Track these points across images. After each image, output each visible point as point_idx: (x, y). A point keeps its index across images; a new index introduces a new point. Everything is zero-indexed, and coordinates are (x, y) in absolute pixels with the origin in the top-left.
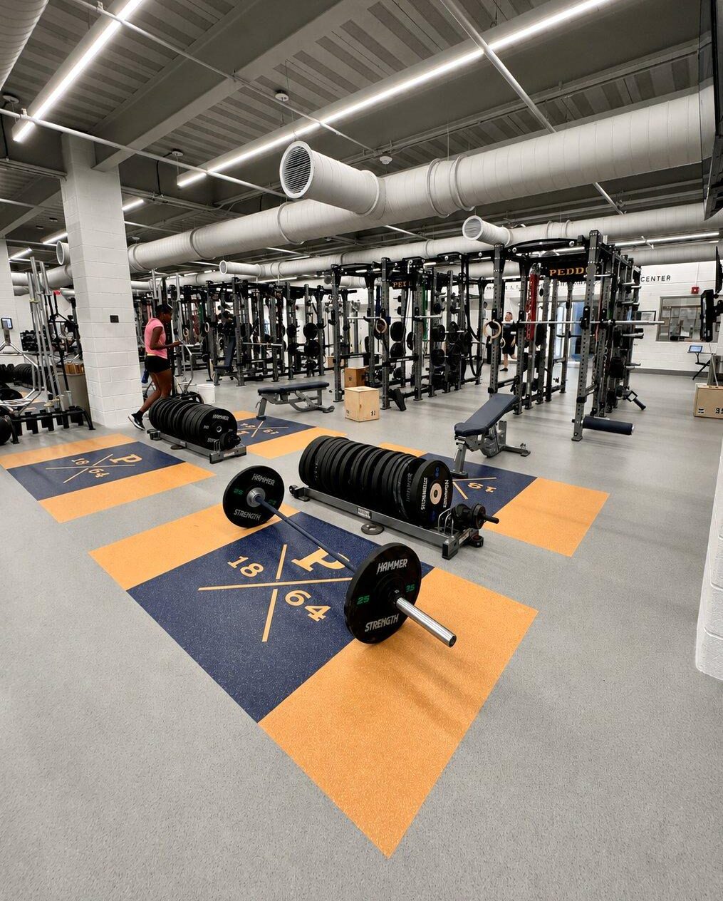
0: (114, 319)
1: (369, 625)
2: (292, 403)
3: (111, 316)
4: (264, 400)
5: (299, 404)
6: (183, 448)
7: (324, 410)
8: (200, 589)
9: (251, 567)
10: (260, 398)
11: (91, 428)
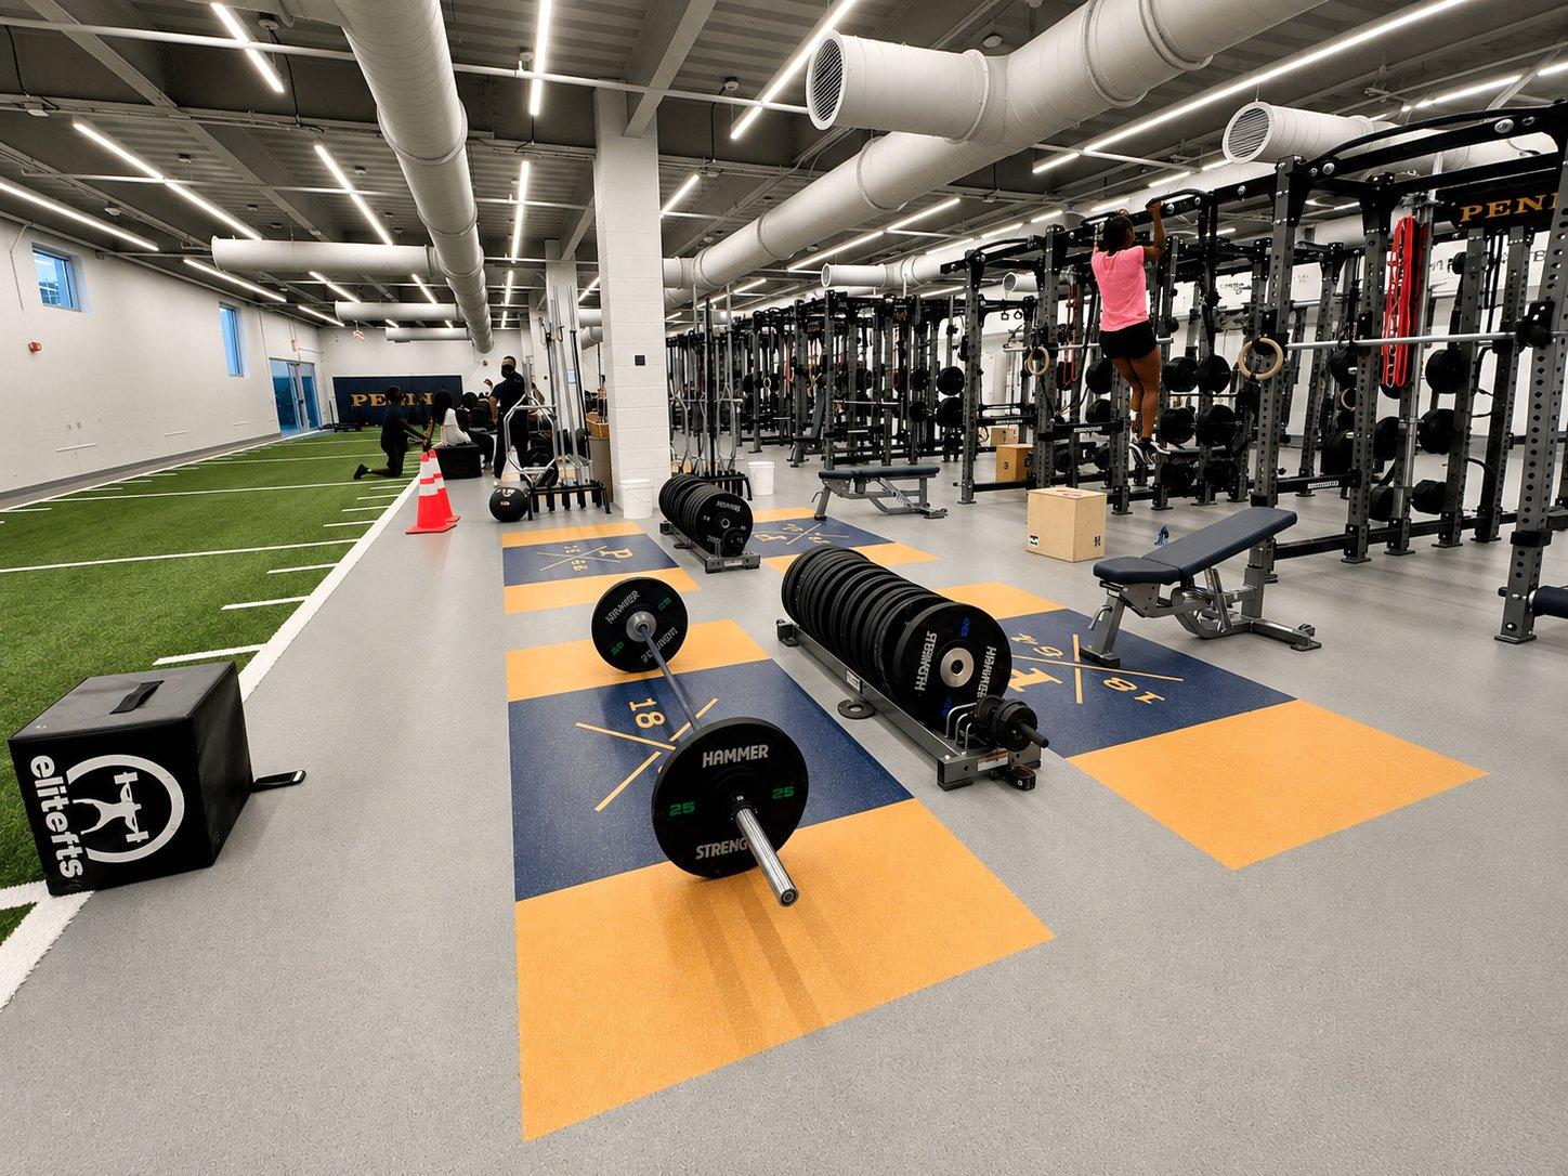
0: (640, 361)
1: (704, 850)
2: (874, 497)
3: (636, 357)
4: (828, 489)
5: (886, 502)
6: (687, 548)
7: (927, 514)
8: (578, 724)
9: (651, 716)
10: (820, 485)
11: (608, 512)
